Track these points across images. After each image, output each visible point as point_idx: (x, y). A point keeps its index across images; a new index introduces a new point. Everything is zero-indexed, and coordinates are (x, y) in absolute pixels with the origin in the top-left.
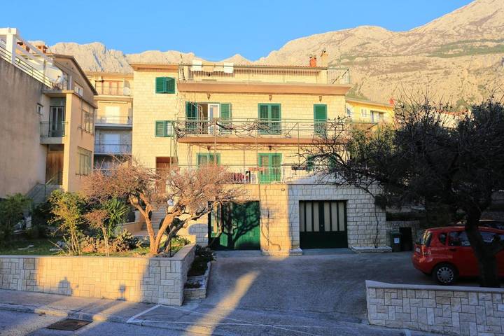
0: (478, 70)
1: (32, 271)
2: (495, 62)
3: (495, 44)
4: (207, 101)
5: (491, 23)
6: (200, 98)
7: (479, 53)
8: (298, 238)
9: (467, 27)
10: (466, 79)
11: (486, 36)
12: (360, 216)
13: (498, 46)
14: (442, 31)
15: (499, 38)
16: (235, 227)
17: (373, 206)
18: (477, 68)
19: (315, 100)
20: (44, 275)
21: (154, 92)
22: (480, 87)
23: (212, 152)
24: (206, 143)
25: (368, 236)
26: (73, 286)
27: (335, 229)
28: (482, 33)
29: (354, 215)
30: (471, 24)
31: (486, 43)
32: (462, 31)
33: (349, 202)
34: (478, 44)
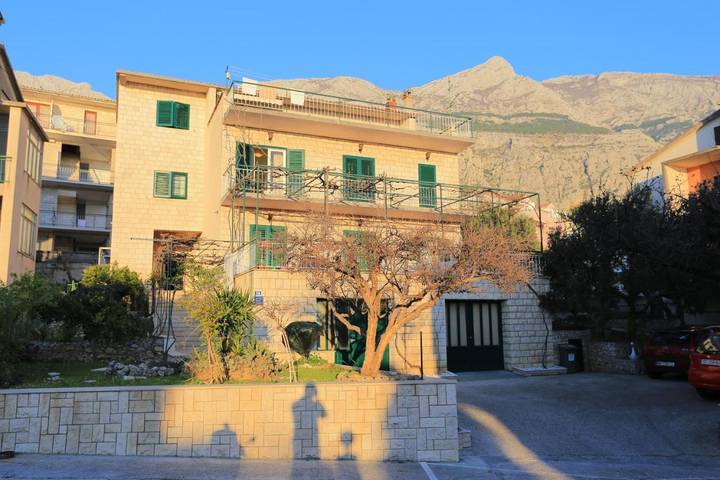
0: (484, 150)
1: (149, 417)
2: (502, 142)
3: (502, 121)
4: (268, 143)
5: (497, 95)
6: (257, 138)
7: (484, 130)
8: (444, 356)
9: (472, 96)
10: (471, 160)
11: (492, 110)
12: (523, 324)
13: (505, 124)
14: (443, 97)
15: (507, 114)
16: (352, 340)
17: (537, 309)
18: (483, 148)
19: (420, 158)
20: (178, 423)
21: (154, 124)
22: (486, 172)
23: (274, 224)
24: (266, 209)
25: (532, 352)
26: (243, 440)
27: (487, 342)
28: (488, 105)
29: (516, 321)
30: (475, 92)
31: (493, 119)
32: (466, 100)
33: (509, 303)
34: (483, 119)
